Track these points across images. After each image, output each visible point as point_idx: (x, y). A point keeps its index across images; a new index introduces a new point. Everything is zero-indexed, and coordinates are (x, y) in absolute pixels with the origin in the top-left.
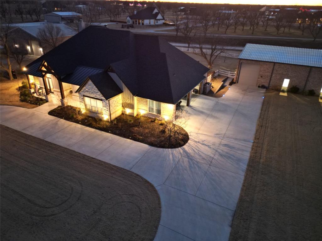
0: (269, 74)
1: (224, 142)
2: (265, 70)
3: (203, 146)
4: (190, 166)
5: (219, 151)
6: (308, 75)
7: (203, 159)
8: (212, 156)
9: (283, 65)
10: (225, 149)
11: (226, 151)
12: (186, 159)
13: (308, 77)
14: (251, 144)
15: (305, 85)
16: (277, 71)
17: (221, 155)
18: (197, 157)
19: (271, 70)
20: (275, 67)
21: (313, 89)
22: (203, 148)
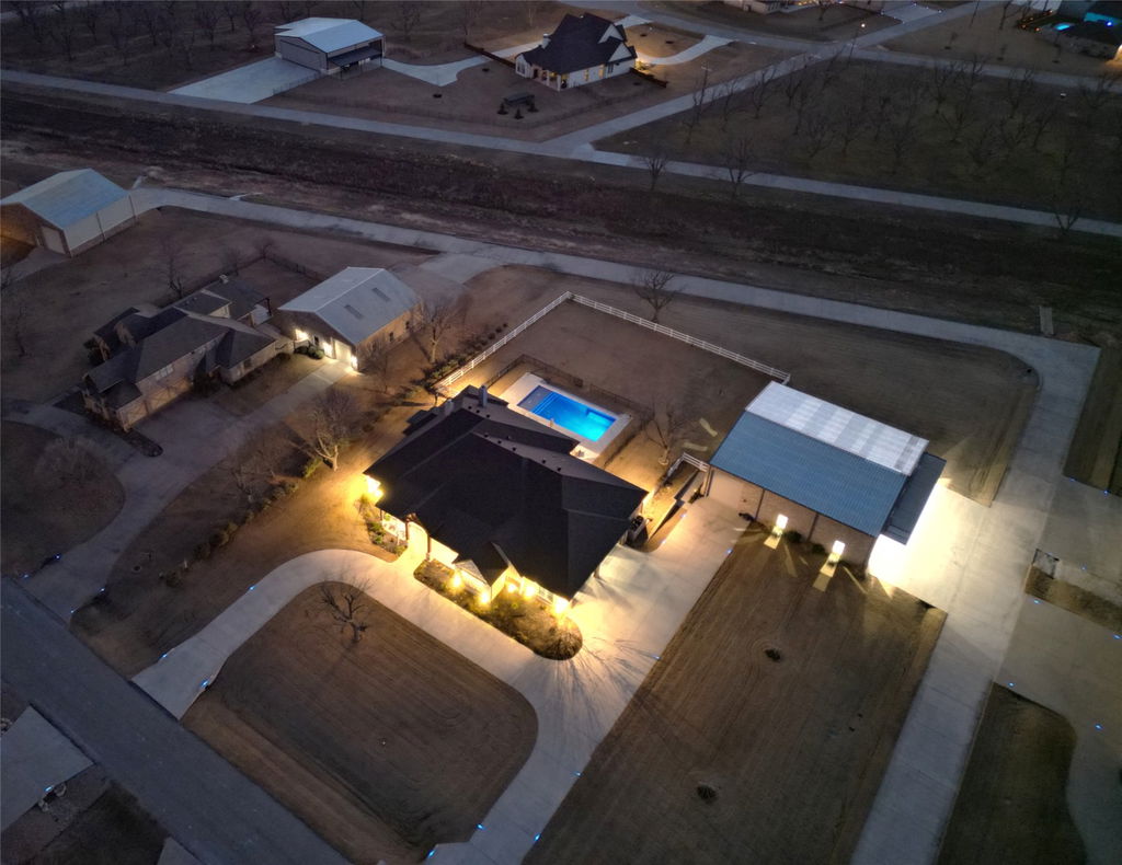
0: (757, 501)
1: (623, 656)
2: (750, 493)
3: (595, 660)
4: (574, 690)
5: (612, 670)
6: (813, 521)
7: (590, 680)
8: (601, 677)
9: (777, 496)
10: (619, 667)
11: (619, 670)
12: (571, 679)
13: (813, 525)
14: (654, 662)
15: (810, 534)
16: (768, 501)
17: (611, 677)
18: (584, 676)
19: (758, 496)
20: (764, 493)
21: (822, 543)
22: (595, 664)
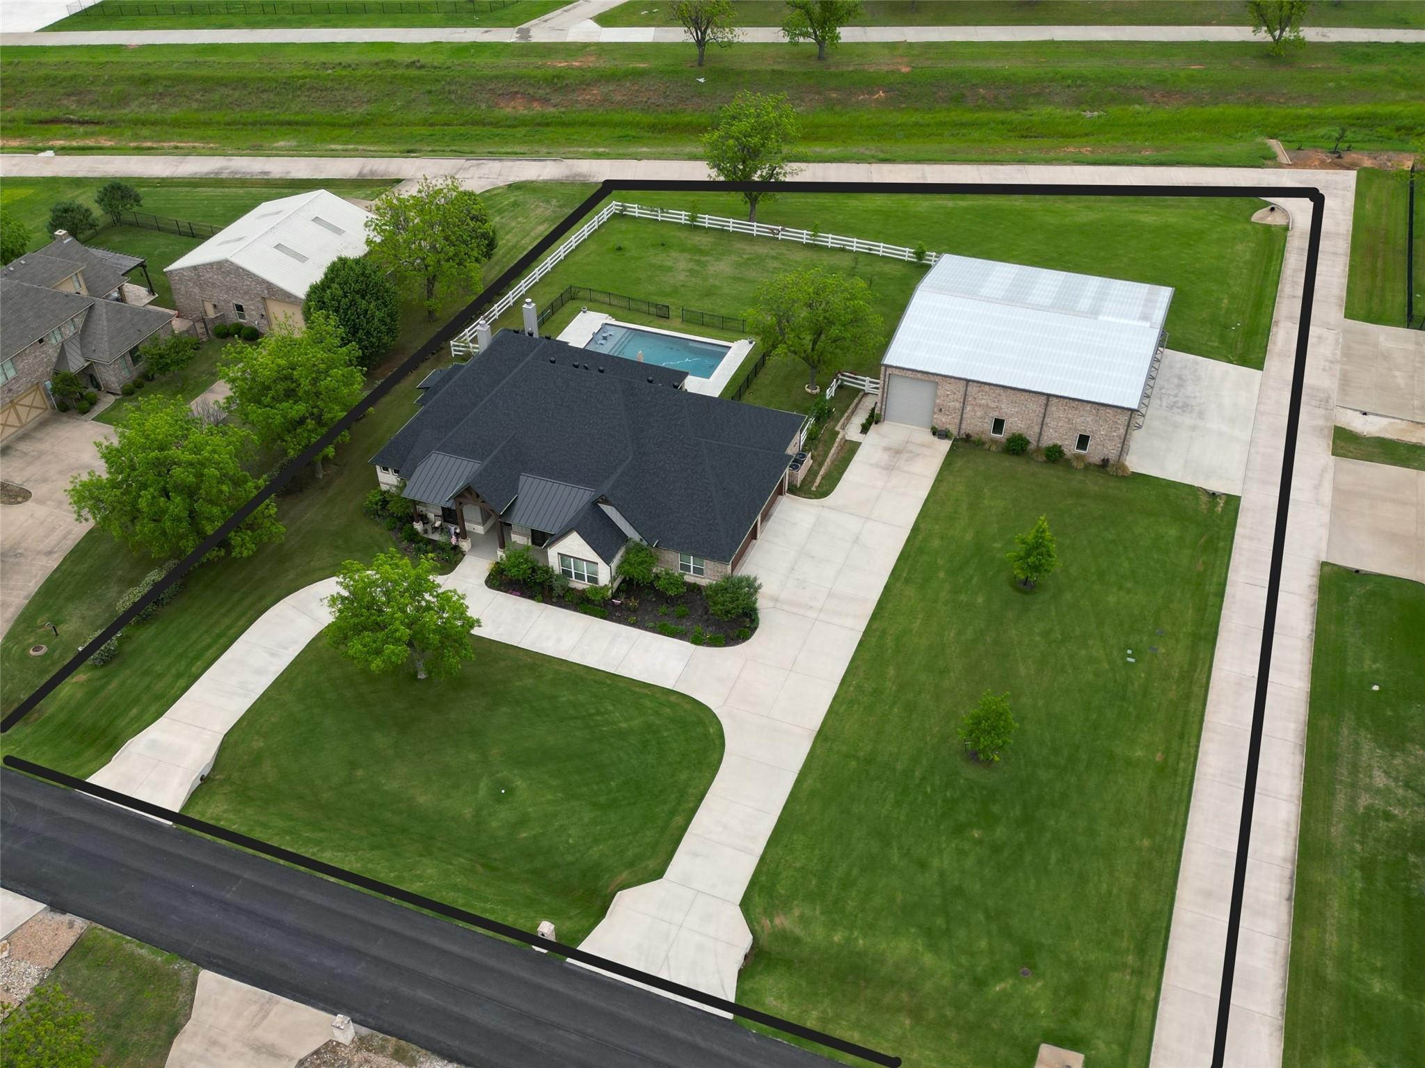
0: (958, 405)
2: (948, 395)
6: (1043, 411)
9: (987, 387)
13: (1044, 417)
15: (1040, 434)
16: (975, 398)
19: (960, 395)
20: (969, 388)
21: (1059, 443)
